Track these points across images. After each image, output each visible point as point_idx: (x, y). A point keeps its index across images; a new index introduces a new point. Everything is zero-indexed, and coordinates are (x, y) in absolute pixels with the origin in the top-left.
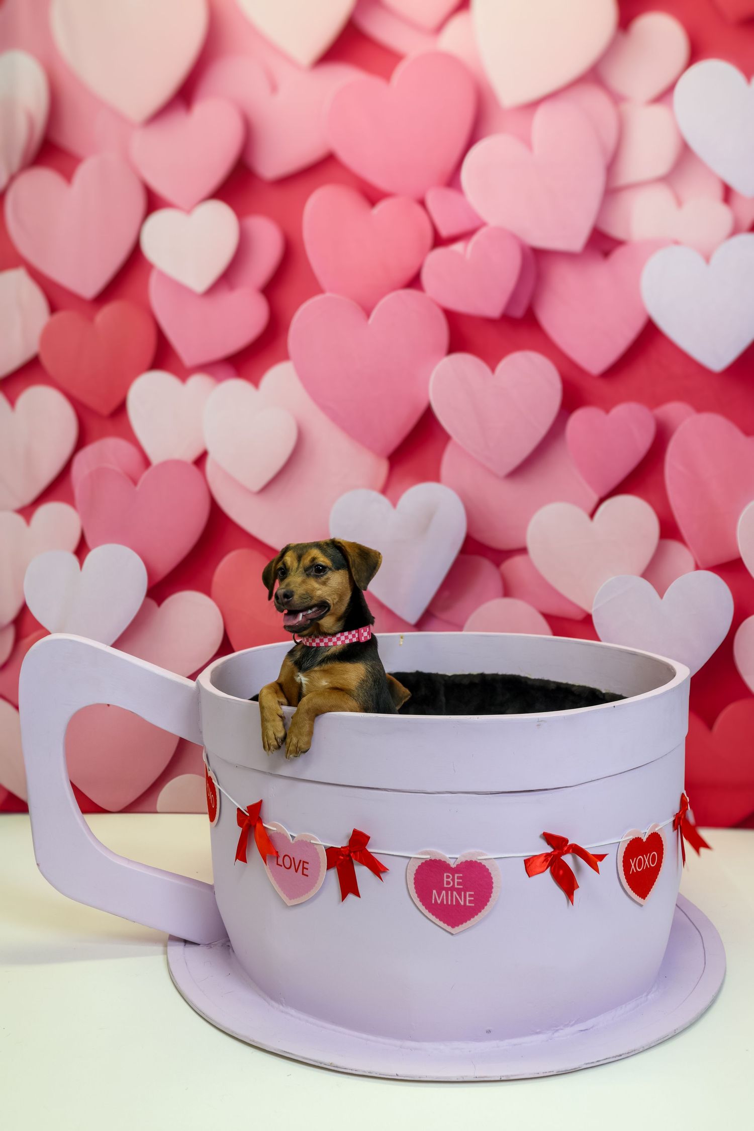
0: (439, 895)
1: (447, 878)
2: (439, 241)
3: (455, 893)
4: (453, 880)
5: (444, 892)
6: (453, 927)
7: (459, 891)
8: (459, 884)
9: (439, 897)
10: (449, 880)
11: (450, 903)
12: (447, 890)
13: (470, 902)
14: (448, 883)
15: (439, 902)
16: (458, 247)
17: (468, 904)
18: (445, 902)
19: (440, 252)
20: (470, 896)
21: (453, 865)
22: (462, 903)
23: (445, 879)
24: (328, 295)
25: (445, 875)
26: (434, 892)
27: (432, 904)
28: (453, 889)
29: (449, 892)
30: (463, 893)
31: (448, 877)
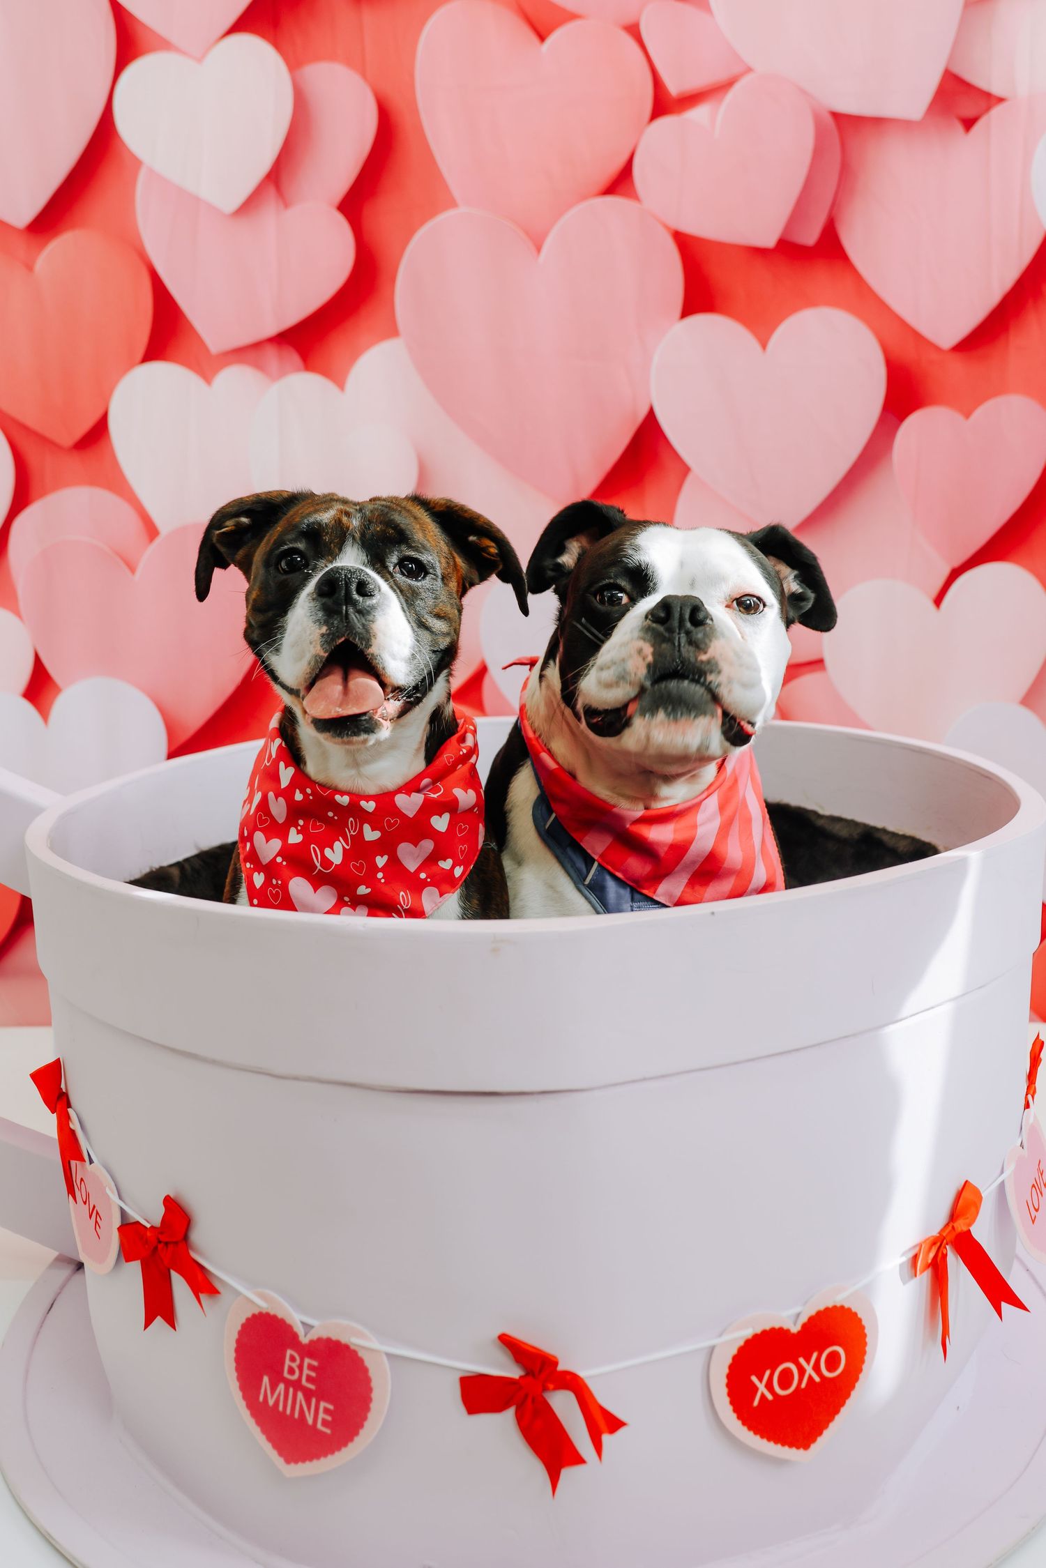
0: (273, 1388)
1: (290, 1359)
2: (662, 105)
3: (300, 1395)
4: (301, 1367)
5: (281, 1387)
6: (288, 1461)
7: (308, 1395)
8: (309, 1379)
9: (272, 1393)
10: (294, 1365)
11: (288, 1412)
12: (288, 1383)
13: (325, 1423)
14: (291, 1371)
15: (271, 1402)
16: (698, 114)
17: (319, 1426)
18: (281, 1408)
19: (665, 122)
20: (326, 1411)
21: (304, 1339)
22: (310, 1421)
23: (287, 1362)
24: (462, 209)
25: (289, 1352)
26: (266, 1379)
27: (260, 1403)
28: (297, 1385)
29: (291, 1390)
30: (314, 1401)
31: (293, 1359)
